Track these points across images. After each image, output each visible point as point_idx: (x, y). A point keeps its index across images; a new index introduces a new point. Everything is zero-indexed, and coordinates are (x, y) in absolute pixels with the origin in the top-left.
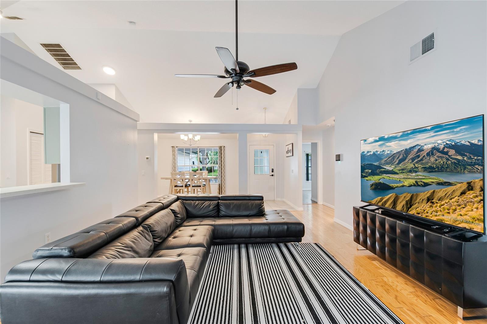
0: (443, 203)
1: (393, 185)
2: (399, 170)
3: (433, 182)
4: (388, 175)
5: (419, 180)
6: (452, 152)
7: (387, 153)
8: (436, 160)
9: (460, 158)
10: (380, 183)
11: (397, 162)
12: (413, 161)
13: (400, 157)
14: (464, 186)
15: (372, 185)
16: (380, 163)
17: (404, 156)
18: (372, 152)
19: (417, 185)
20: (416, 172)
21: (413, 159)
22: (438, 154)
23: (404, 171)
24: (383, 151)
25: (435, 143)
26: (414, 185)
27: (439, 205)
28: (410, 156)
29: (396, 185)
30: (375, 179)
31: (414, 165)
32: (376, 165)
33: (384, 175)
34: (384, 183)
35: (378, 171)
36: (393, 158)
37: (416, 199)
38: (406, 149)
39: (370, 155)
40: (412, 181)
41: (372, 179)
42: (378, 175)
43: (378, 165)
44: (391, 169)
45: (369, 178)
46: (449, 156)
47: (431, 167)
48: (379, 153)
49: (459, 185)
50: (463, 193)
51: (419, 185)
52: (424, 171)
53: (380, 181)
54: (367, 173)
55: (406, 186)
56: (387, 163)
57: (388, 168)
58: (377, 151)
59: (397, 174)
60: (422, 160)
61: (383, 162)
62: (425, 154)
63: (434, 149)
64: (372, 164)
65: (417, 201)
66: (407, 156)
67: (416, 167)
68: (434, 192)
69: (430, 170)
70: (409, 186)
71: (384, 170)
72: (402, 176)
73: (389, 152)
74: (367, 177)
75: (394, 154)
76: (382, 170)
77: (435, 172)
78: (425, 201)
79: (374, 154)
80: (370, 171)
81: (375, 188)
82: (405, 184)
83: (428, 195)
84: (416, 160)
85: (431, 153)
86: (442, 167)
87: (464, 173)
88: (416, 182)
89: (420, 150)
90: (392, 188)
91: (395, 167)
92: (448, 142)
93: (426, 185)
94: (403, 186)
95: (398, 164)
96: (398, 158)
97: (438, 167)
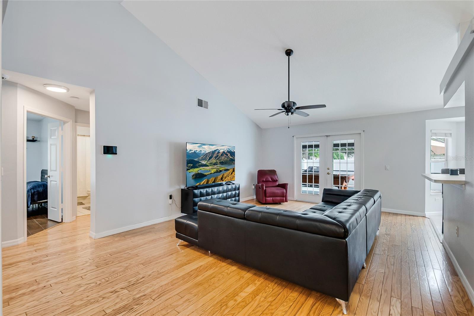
0: (226, 179)
1: (206, 173)
2: (209, 164)
3: (223, 170)
4: (203, 167)
5: (218, 169)
6: (229, 155)
7: (203, 153)
8: (224, 158)
9: (231, 157)
10: (199, 173)
11: (208, 159)
12: (215, 159)
13: (210, 156)
14: (232, 170)
15: (193, 176)
16: (199, 159)
17: (211, 155)
18: (193, 151)
19: (217, 172)
20: (217, 164)
21: (216, 157)
22: (225, 155)
23: (212, 164)
24: (201, 151)
25: (224, 149)
26: (216, 172)
27: (225, 181)
28: (215, 155)
29: (208, 173)
30: (195, 171)
31: (216, 161)
32: (196, 161)
33: (201, 167)
34: (201, 173)
35: (197, 165)
36: (206, 156)
37: (216, 181)
38: (213, 151)
39: (192, 153)
40: (215, 170)
41: (193, 171)
42: (197, 167)
43: (197, 160)
44: (205, 163)
45: (191, 170)
46: (228, 156)
47: (222, 162)
48: (198, 152)
49: (231, 170)
50: (232, 173)
51: (218, 172)
52: (220, 164)
53: (198, 172)
54: (189, 166)
55: (212, 173)
56: (203, 159)
57: (204, 162)
58: (197, 151)
59: (207, 166)
60: (219, 158)
61: (200, 158)
62: (220, 155)
63: (224, 152)
64: (193, 160)
65: (217, 181)
66: (213, 155)
67: (217, 162)
68: (223, 174)
69: (222, 163)
70: (214, 173)
71: (201, 164)
72: (210, 167)
73: (204, 152)
74: (189, 170)
75: (207, 153)
76: (200, 164)
77: (224, 164)
78: (220, 180)
79: (195, 152)
80: (192, 165)
81: (195, 177)
82: (212, 172)
83: (221, 177)
84: (217, 158)
85: (222, 155)
86: (226, 162)
87: (232, 164)
88: (217, 170)
89: (219, 153)
90: (205, 176)
91: (207, 162)
92: (228, 150)
93: (221, 171)
94: (211, 173)
95: (209, 160)
96: (209, 156)
97: (225, 162)
